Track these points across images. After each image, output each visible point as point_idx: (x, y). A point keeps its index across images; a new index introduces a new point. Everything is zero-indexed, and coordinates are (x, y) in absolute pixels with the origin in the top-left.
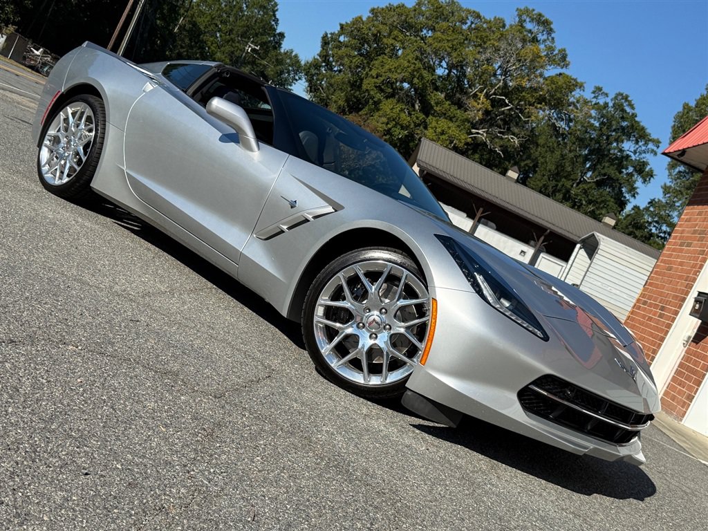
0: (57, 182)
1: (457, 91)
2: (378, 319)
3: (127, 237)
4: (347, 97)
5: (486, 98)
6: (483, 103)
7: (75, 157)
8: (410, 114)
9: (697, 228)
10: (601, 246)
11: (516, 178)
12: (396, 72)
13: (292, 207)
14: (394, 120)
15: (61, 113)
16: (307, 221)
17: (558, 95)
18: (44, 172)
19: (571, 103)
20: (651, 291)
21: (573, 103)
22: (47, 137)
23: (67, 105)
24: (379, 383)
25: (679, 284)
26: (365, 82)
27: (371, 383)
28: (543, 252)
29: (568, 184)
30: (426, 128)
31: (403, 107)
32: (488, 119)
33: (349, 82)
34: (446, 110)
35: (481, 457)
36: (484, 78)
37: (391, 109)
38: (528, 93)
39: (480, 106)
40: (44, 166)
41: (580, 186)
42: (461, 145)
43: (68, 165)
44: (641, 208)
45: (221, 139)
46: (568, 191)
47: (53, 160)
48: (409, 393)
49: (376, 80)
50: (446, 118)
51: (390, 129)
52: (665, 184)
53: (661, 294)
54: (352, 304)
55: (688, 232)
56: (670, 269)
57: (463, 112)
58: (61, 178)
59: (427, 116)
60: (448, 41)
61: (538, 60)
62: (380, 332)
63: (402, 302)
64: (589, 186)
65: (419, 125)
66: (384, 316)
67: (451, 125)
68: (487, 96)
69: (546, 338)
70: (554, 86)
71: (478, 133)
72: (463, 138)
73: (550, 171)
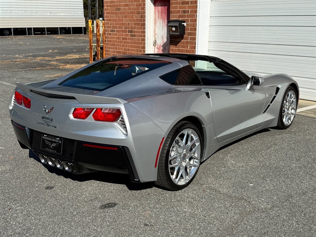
20: (113, 24)
25: (134, 16)
53: (123, 24)
56: (119, 9)
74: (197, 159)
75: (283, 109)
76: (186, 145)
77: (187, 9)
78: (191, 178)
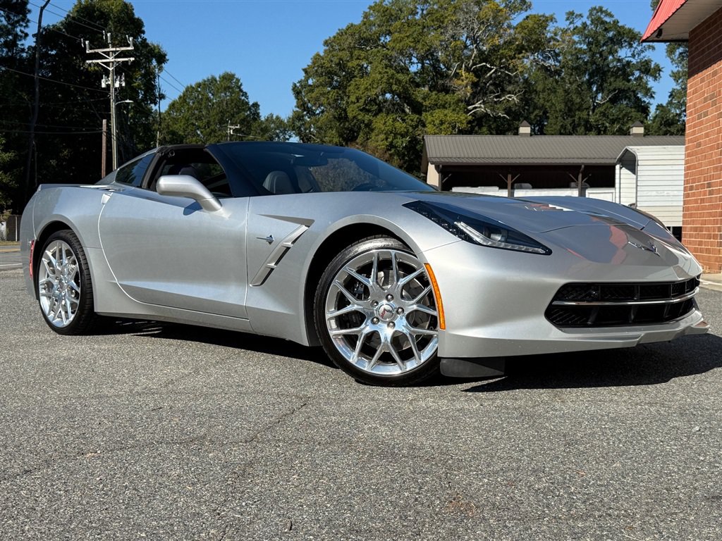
0: (66, 323)
1: (437, 78)
2: (388, 308)
3: (147, 343)
4: (338, 132)
5: (467, 72)
6: (467, 78)
7: (72, 293)
8: (404, 120)
9: (706, 95)
10: (639, 157)
11: (529, 132)
12: (373, 88)
13: (270, 243)
14: (391, 132)
15: (43, 259)
16: (288, 248)
17: (534, 37)
18: (51, 320)
19: (550, 38)
20: (692, 174)
21: (552, 38)
22: (40, 287)
23: (45, 250)
24: (416, 366)
25: (714, 155)
26: (349, 110)
27: (408, 370)
28: (587, 188)
29: (584, 114)
30: (424, 126)
31: (394, 116)
32: (479, 90)
33: (335, 117)
34: (435, 101)
35: (542, 391)
36: (457, 55)
37: (384, 124)
38: (505, 49)
39: (465, 82)
40: (49, 314)
41: (596, 111)
42: (464, 126)
43: (68, 303)
44: (665, 105)
45: (186, 213)
46: (587, 121)
47: (55, 305)
48: (444, 361)
49: (358, 104)
50: (439, 108)
51: (392, 142)
52: (672, 72)
53: (701, 173)
54: (358, 305)
55: (700, 103)
56: (699, 145)
57: (452, 95)
58: (67, 318)
59: (421, 115)
60: (408, 37)
61: (499, 14)
62: (395, 318)
63: (403, 281)
64: (604, 107)
65: (417, 126)
66: (392, 302)
67: (446, 112)
68: (468, 70)
69: (549, 252)
70: (526, 31)
71: (475, 108)
72: (463, 119)
73: (561, 111)
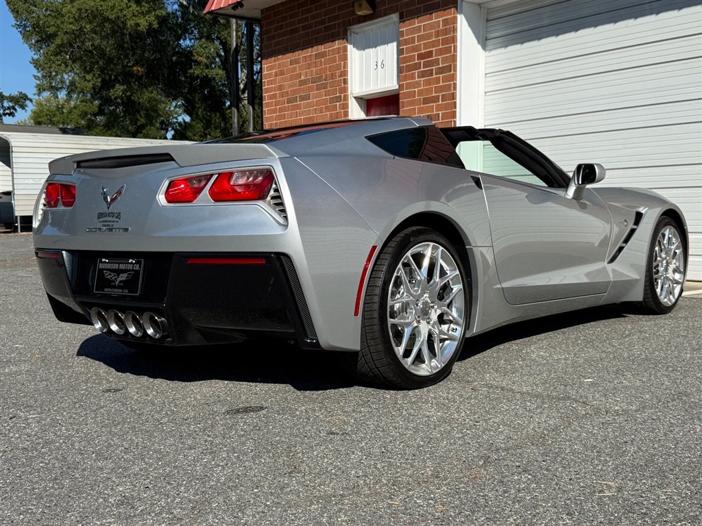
10: (13, 144)
74: (457, 323)
75: (655, 264)
76: (428, 283)
77: (435, 113)
78: (443, 365)
